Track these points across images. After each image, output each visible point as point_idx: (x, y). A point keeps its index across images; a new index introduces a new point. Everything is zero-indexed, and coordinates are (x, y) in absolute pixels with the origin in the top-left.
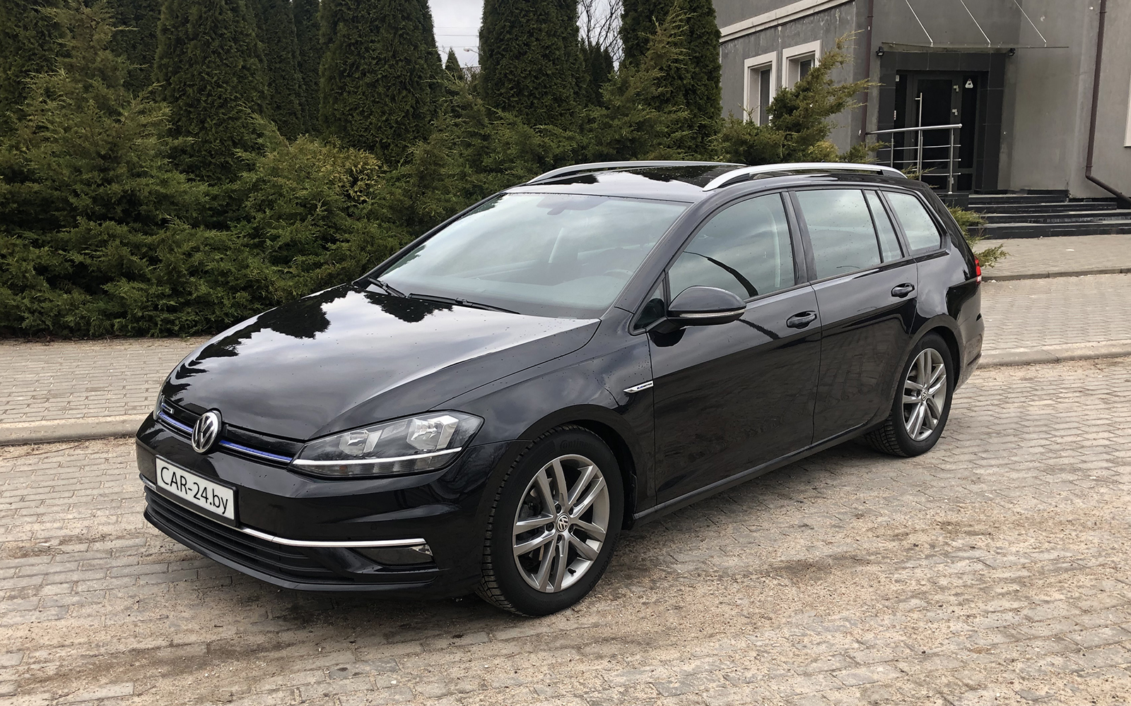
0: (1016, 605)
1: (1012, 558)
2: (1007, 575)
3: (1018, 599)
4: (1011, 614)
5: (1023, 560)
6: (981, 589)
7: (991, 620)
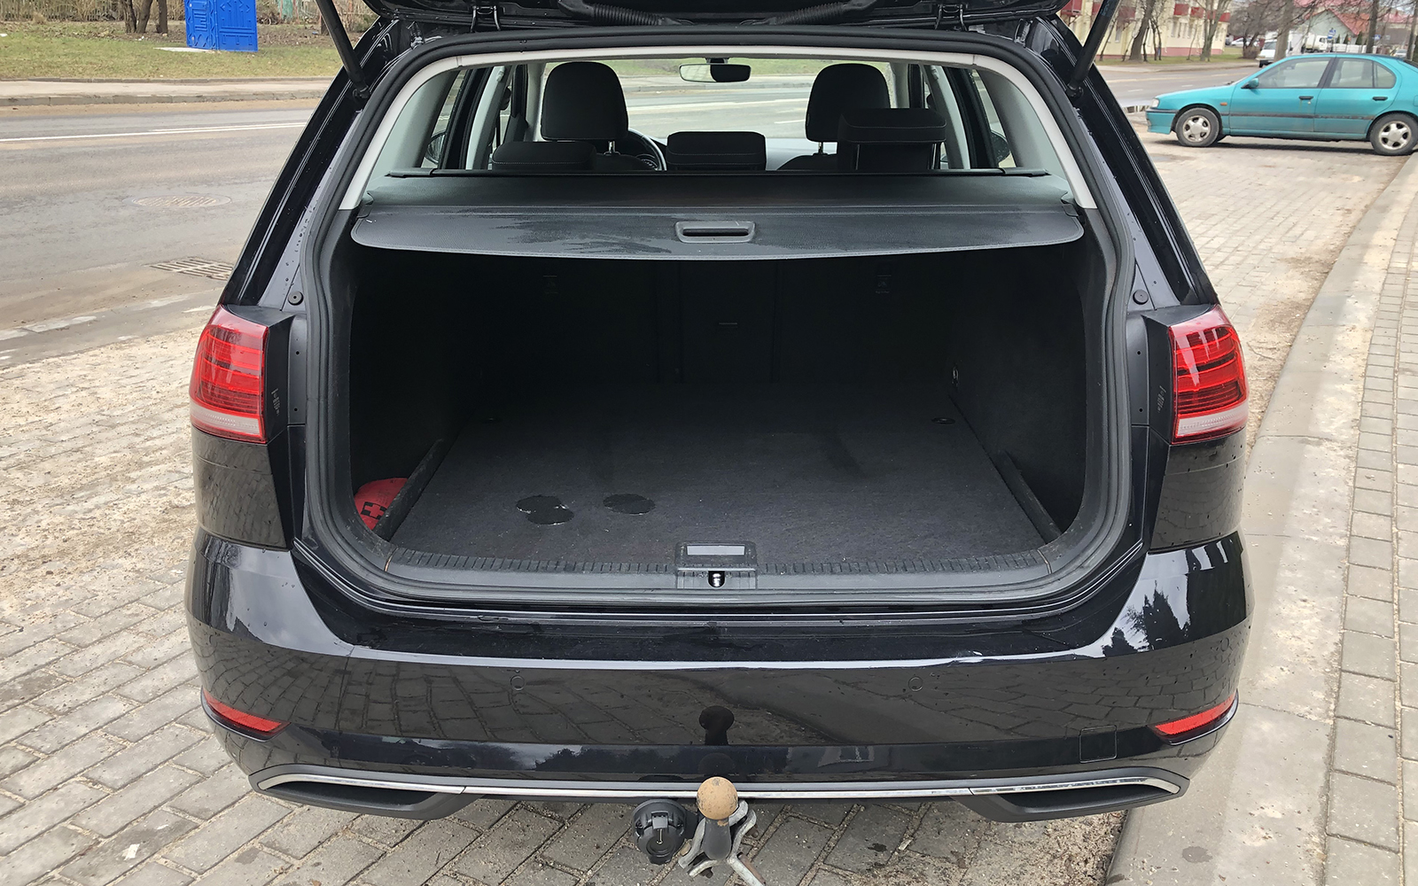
0: (148, 443)
1: (146, 486)
2: (155, 468)
3: (145, 449)
4: (154, 436)
5: (134, 487)
6: (184, 449)
7: (172, 428)
